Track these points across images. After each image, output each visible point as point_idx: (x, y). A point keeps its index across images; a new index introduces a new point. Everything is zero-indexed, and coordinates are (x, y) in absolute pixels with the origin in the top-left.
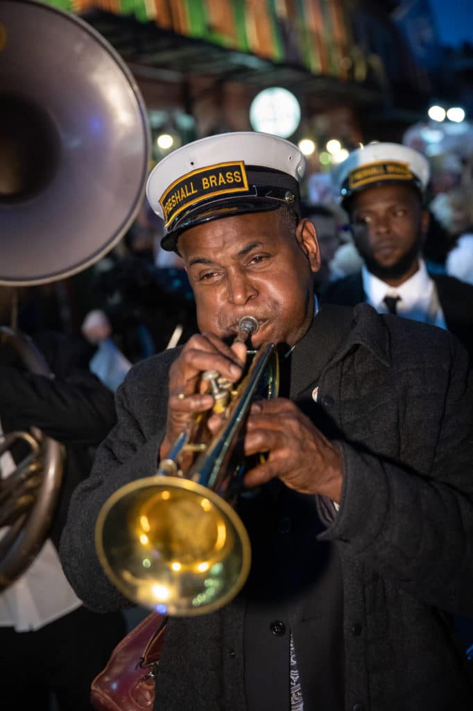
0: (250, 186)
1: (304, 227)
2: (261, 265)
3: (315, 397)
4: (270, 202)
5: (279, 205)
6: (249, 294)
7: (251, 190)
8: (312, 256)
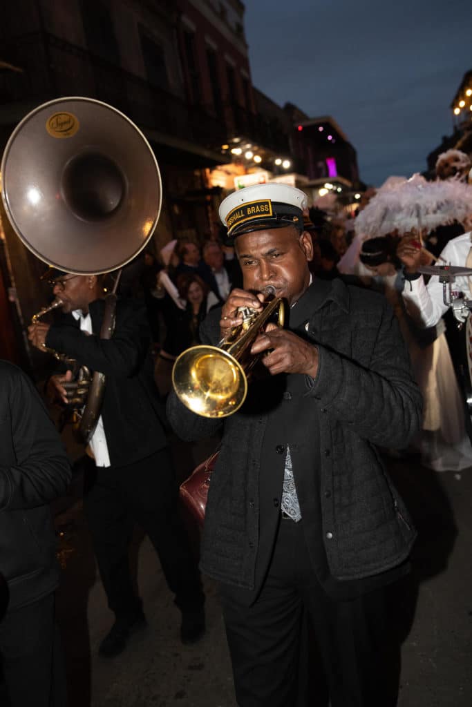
0: (273, 213)
1: (305, 235)
2: (279, 257)
3: (307, 328)
4: (284, 222)
5: (290, 224)
6: (271, 275)
7: (274, 216)
8: (308, 252)
